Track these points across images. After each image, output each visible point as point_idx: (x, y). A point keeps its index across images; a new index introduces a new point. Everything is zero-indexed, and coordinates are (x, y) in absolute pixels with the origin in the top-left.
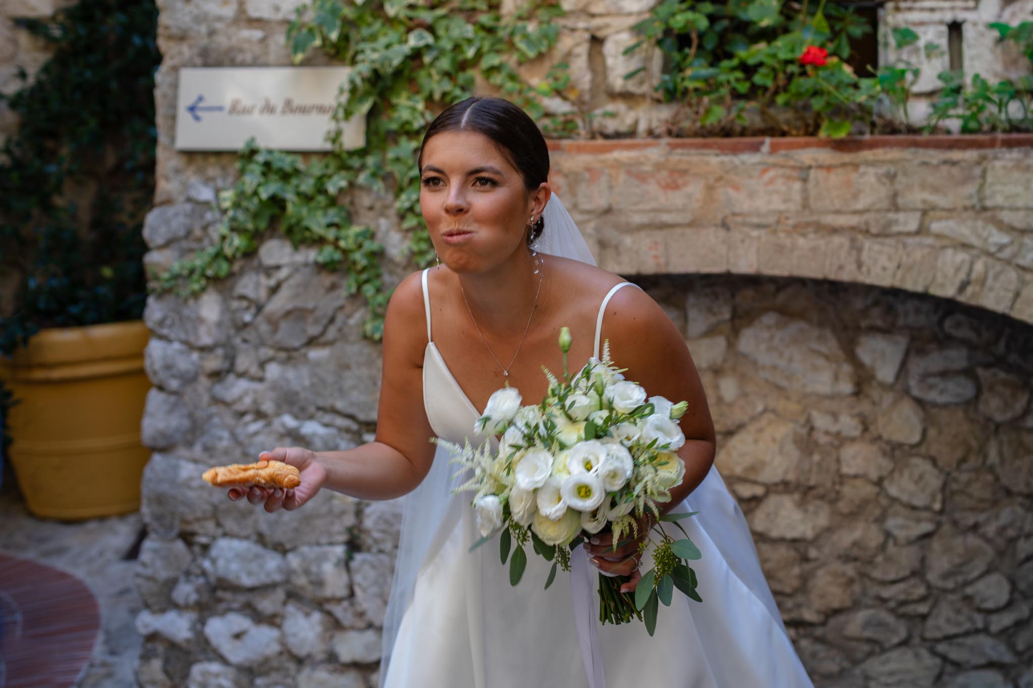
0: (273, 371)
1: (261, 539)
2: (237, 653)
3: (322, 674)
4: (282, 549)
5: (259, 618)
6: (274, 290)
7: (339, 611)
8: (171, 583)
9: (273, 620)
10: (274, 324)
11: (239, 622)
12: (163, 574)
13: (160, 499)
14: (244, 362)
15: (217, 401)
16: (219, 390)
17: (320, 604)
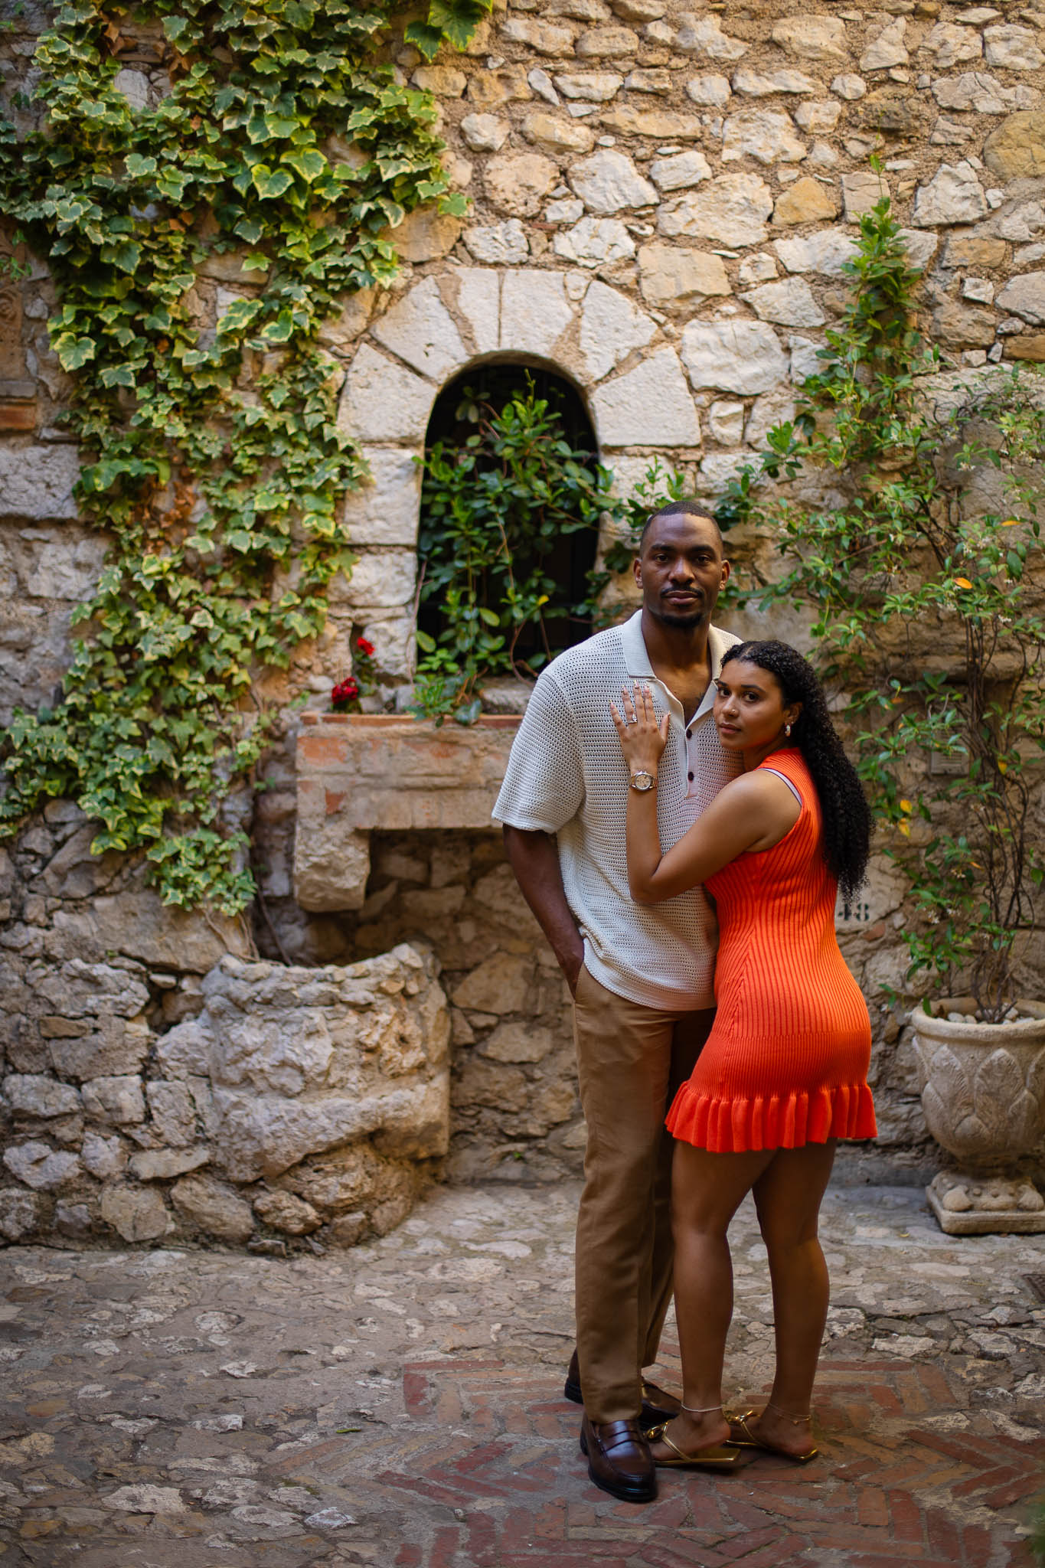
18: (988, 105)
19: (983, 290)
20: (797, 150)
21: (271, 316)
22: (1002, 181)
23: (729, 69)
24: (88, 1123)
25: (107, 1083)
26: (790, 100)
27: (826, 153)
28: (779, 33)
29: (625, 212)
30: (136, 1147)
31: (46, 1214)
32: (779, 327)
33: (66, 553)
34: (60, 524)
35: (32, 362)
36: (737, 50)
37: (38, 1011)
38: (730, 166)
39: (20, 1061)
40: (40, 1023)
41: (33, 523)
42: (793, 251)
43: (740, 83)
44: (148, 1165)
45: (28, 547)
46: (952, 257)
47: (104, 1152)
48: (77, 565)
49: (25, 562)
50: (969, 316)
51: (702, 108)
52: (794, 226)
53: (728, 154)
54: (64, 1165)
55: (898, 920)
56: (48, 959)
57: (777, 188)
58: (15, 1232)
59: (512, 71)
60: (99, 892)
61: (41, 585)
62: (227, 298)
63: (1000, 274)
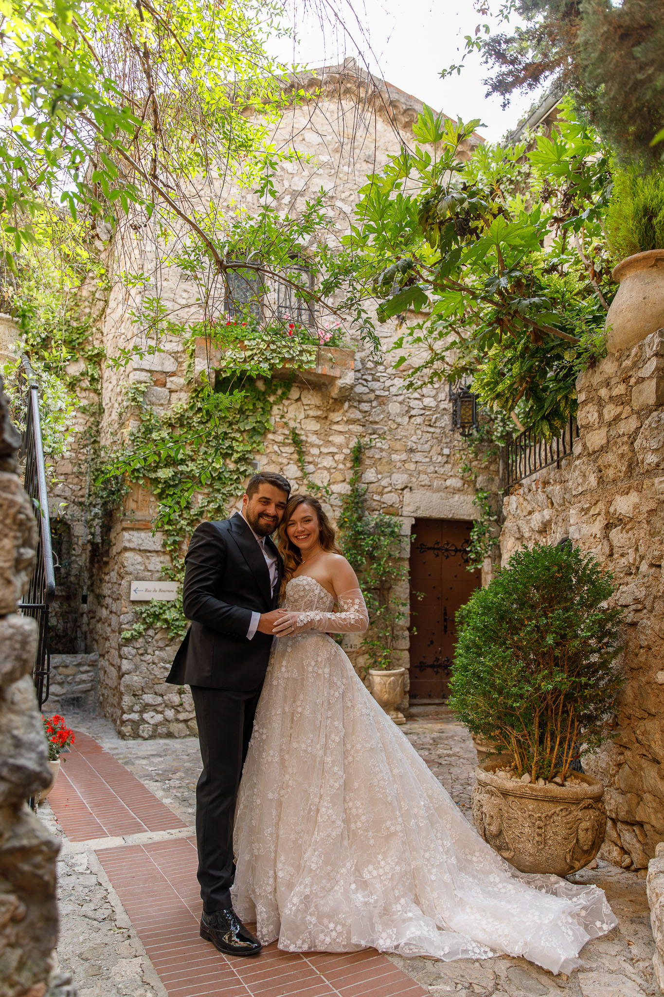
0: (157, 653)
1: (156, 694)
2: (152, 722)
3: (175, 724)
4: (162, 696)
5: (158, 712)
6: (156, 634)
7: (179, 708)
8: (133, 706)
9: (161, 712)
10: (157, 641)
11: (152, 714)
12: (131, 704)
13: (128, 686)
14: (149, 651)
15: (142, 660)
16: (142, 658)
17: (173, 707)
18: (377, 456)
19: (376, 497)
20: (335, 465)
21: (212, 501)
22: (381, 473)
23: (319, 447)
24: (166, 706)
25: (170, 695)
26: (333, 454)
27: (341, 466)
28: (330, 439)
29: (296, 478)
30: (178, 712)
31: (155, 730)
32: (332, 506)
33: (158, 559)
34: (157, 552)
35: (151, 511)
36: (321, 443)
37: (152, 677)
38: (319, 468)
39: (146, 690)
40: (153, 680)
41: (150, 552)
42: (335, 488)
43: (323, 449)
44: (182, 716)
45: (148, 558)
46: (370, 490)
47: (170, 714)
48: (161, 562)
49: (147, 561)
50: (375, 503)
51: (313, 455)
52: (334, 482)
53: (319, 466)
54: (159, 718)
55: (364, 648)
56: (154, 663)
57: (331, 474)
58: (147, 736)
59: (270, 446)
60: (167, 645)
61: (151, 567)
62: (200, 497)
63: (381, 494)
